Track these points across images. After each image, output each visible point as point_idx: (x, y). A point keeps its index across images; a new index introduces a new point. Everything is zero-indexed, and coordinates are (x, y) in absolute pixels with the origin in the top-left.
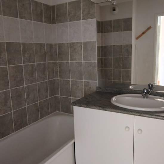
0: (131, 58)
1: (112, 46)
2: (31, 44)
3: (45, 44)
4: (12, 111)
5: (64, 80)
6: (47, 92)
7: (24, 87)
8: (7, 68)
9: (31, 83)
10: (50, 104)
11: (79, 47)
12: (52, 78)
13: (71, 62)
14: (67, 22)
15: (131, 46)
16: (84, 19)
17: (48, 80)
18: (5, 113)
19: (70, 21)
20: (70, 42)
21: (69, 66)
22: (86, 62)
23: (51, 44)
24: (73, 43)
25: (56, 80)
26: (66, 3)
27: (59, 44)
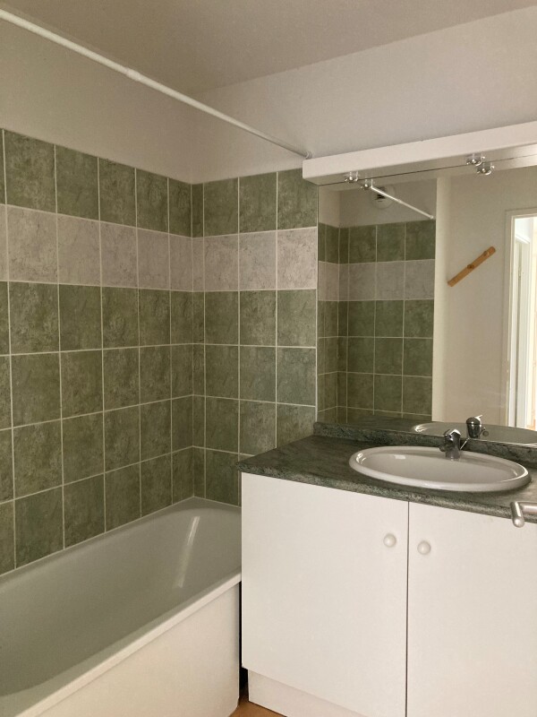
0: (432, 341)
1: (372, 302)
2: (130, 291)
3: (168, 292)
4: (63, 485)
5: (219, 400)
6: (167, 433)
7: (101, 414)
8: (58, 359)
9: (123, 405)
10: (176, 471)
11: (268, 304)
12: (185, 394)
13: (242, 348)
14: (235, 232)
15: (432, 303)
16: (283, 226)
17: (172, 399)
18: (43, 488)
19: (245, 230)
20: (243, 290)
21: (237, 359)
22: (285, 350)
23: (187, 293)
24: (251, 294)
25: (196, 398)
26: (236, 180)
27: (210, 294)
